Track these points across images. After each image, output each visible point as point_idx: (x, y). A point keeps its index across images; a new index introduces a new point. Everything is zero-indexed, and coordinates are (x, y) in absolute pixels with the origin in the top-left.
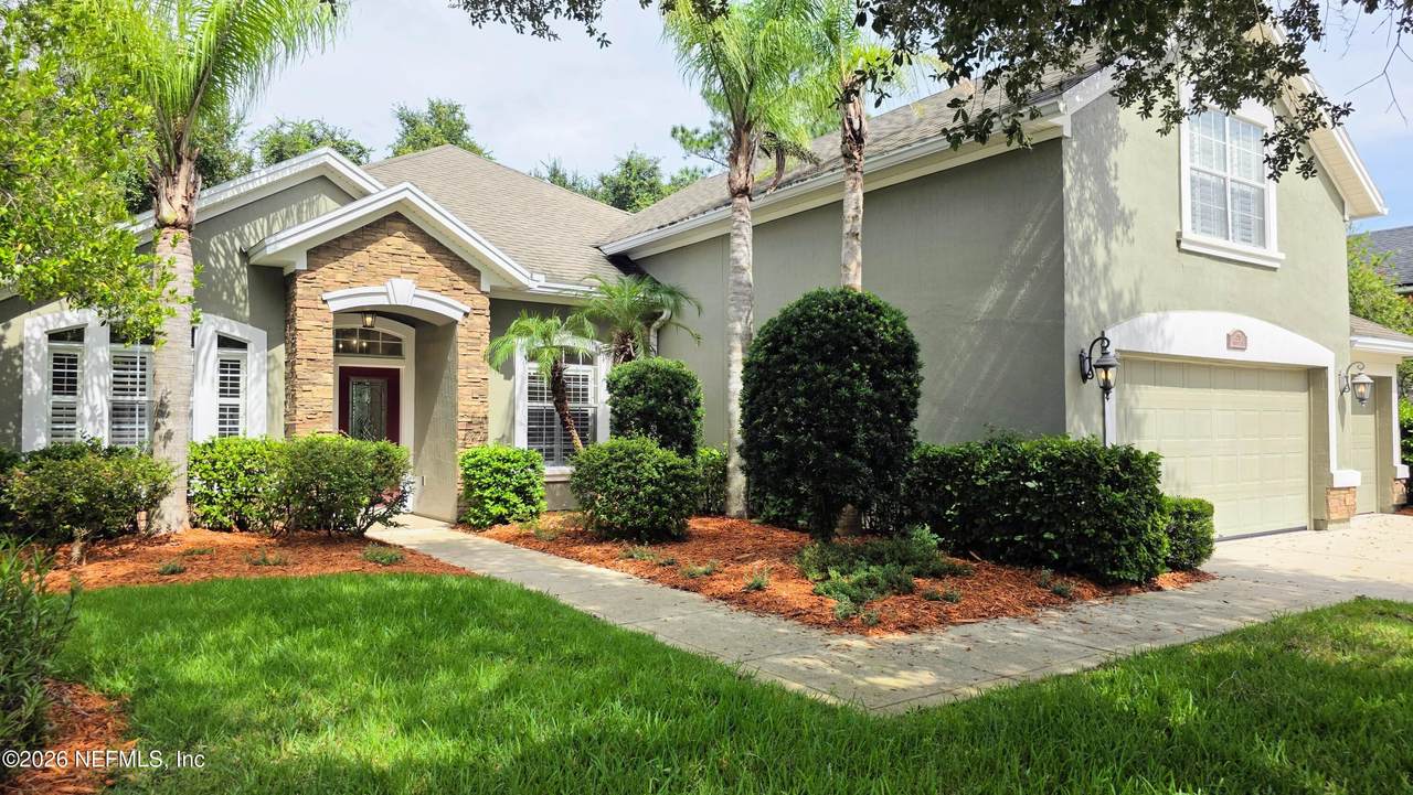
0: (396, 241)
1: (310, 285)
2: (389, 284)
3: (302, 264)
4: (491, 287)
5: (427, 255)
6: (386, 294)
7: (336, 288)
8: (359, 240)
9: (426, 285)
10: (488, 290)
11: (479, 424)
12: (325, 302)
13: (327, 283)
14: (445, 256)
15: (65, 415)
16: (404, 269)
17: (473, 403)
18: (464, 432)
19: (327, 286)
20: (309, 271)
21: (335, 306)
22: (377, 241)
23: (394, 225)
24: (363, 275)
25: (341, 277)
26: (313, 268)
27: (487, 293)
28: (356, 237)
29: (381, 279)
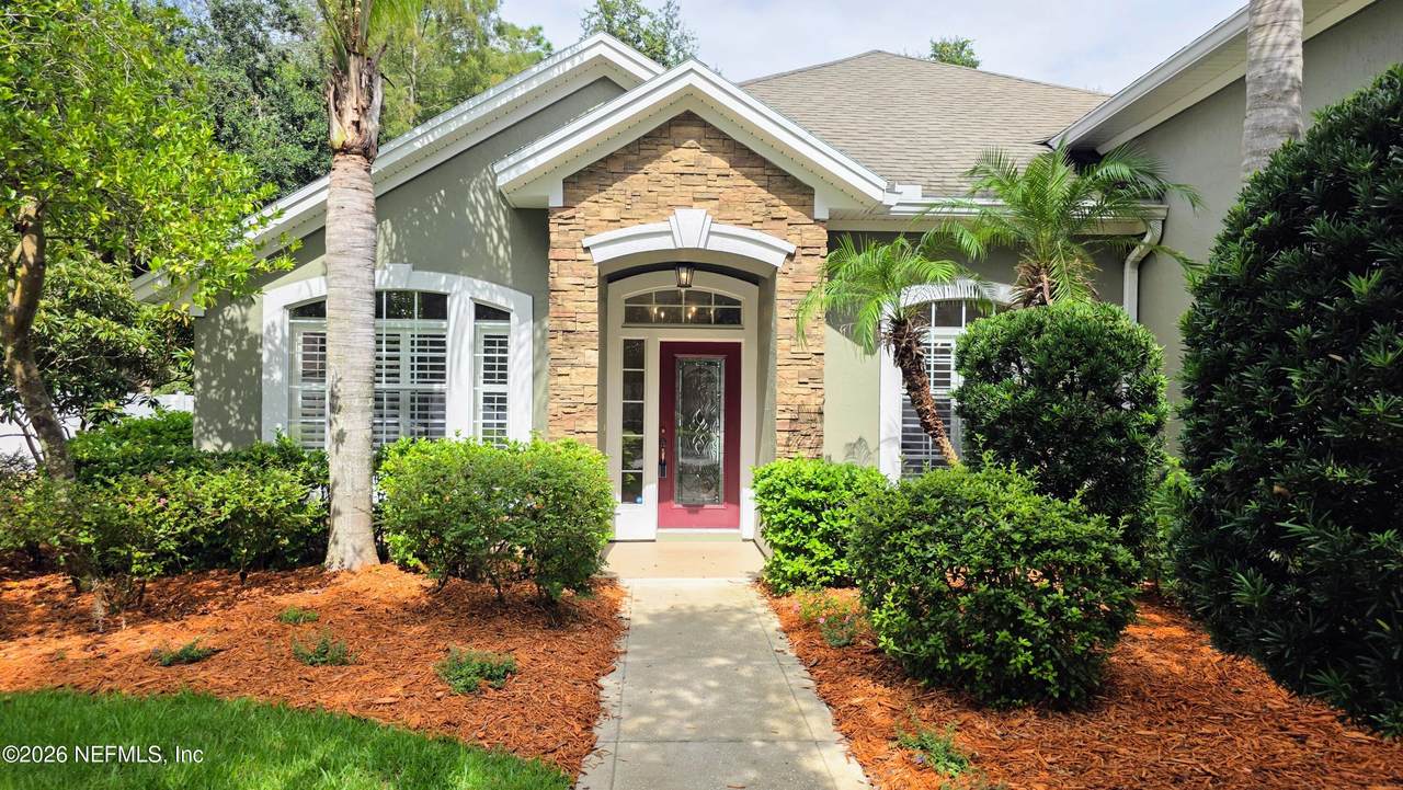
0: (687, 154)
1: (566, 228)
2: (672, 218)
3: (556, 200)
4: (830, 210)
5: (732, 171)
6: (670, 233)
7: (604, 229)
8: (635, 157)
9: (729, 215)
10: (826, 216)
11: (807, 424)
12: (587, 249)
13: (589, 223)
14: (759, 170)
16: (697, 196)
17: (802, 391)
18: (786, 435)
19: (591, 227)
20: (566, 207)
21: (600, 255)
22: (659, 157)
23: (684, 130)
24: (639, 209)
25: (609, 213)
26: (570, 203)
27: (824, 222)
28: (631, 153)
29: (665, 212)
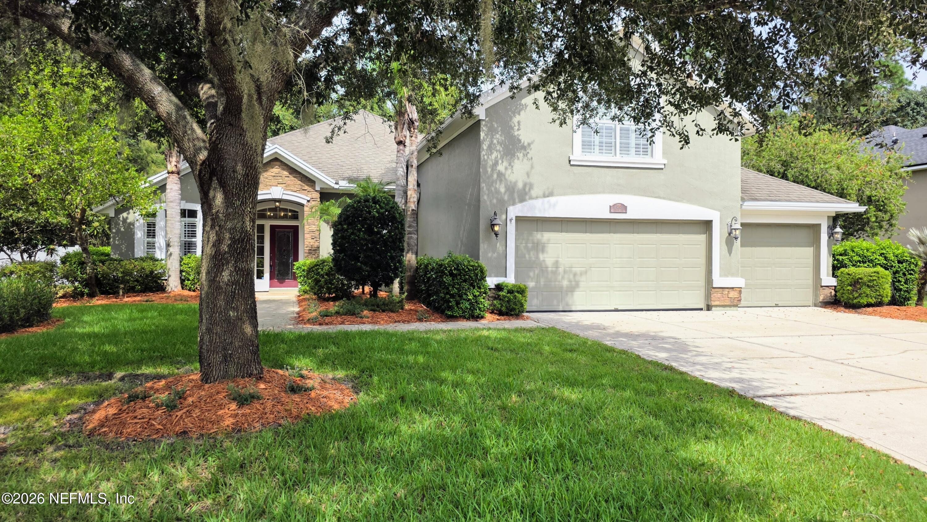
0: (276, 170)
4: (320, 188)
5: (290, 175)
6: (270, 194)
9: (289, 189)
11: (314, 251)
14: (298, 175)
15: (151, 246)
16: (279, 182)
17: (313, 241)
18: (307, 254)
22: (267, 171)
23: (275, 163)
27: (318, 191)
29: (270, 187)
